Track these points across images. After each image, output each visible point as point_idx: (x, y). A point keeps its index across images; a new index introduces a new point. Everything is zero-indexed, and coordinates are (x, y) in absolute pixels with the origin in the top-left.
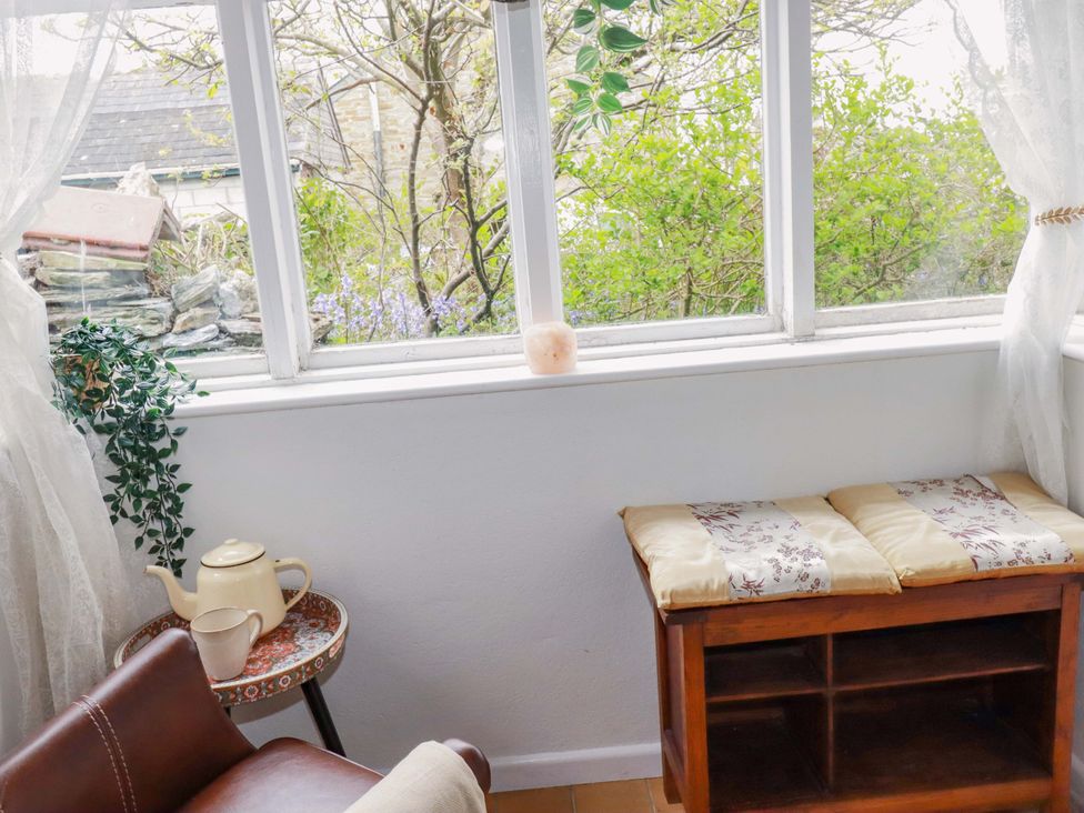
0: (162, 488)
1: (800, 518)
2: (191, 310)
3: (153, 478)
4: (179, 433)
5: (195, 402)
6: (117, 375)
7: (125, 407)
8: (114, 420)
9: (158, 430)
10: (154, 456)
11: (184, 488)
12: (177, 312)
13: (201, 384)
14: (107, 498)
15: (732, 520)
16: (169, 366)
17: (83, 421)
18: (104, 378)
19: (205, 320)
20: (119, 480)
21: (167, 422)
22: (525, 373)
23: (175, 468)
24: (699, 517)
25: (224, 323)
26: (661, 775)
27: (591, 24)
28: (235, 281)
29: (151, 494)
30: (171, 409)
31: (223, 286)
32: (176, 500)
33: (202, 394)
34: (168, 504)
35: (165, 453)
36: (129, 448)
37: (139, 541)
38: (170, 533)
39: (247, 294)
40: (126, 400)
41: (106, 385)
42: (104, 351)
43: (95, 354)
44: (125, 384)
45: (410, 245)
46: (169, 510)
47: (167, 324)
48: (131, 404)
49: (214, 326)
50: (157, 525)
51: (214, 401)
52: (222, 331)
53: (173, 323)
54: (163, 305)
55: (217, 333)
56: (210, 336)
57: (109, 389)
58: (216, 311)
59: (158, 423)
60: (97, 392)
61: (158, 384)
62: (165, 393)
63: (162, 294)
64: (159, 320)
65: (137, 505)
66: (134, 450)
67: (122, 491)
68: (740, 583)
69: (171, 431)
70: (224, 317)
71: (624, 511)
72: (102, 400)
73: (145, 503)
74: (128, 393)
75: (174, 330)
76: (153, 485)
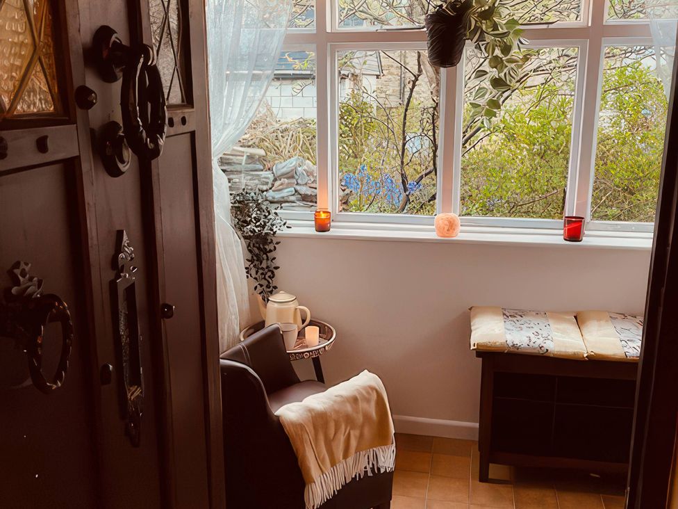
0: (268, 267)
1: (551, 322)
2: (282, 180)
3: (264, 262)
4: (278, 243)
5: (286, 231)
6: (254, 215)
7: (256, 230)
8: (252, 234)
9: (269, 241)
10: (266, 252)
11: (277, 268)
12: (275, 180)
13: (289, 222)
14: (246, 268)
15: (519, 318)
16: (276, 214)
17: (239, 233)
18: (250, 216)
19: (289, 185)
20: (252, 261)
21: (273, 238)
22: (433, 235)
23: (274, 258)
24: (504, 314)
25: (298, 188)
26: (478, 440)
27: (484, 77)
28: (305, 167)
29: (262, 268)
30: (275, 233)
31: (299, 169)
32: (273, 272)
33: (288, 227)
34: (269, 274)
35: (271, 251)
36: (256, 247)
37: (256, 288)
38: (268, 287)
39: (309, 173)
40: (257, 227)
41: (249, 219)
42: (251, 205)
43: (247, 205)
44: (257, 220)
45: (400, 153)
46: (269, 277)
47: (270, 186)
48: (259, 229)
49: (293, 189)
50: (264, 283)
51: (294, 231)
52: (296, 191)
53: (273, 185)
54: (268, 174)
55: (294, 192)
56: (290, 193)
57: (251, 221)
58: (294, 181)
59: (269, 238)
60: (245, 222)
61: (271, 221)
62: (273, 225)
63: (269, 169)
64: (267, 183)
65: (257, 272)
66: (259, 248)
67: (252, 265)
68: (511, 344)
69: (275, 242)
70: (297, 184)
71: (471, 308)
72: (248, 225)
73: (260, 271)
74: (258, 224)
75: (273, 189)
76: (264, 265)
